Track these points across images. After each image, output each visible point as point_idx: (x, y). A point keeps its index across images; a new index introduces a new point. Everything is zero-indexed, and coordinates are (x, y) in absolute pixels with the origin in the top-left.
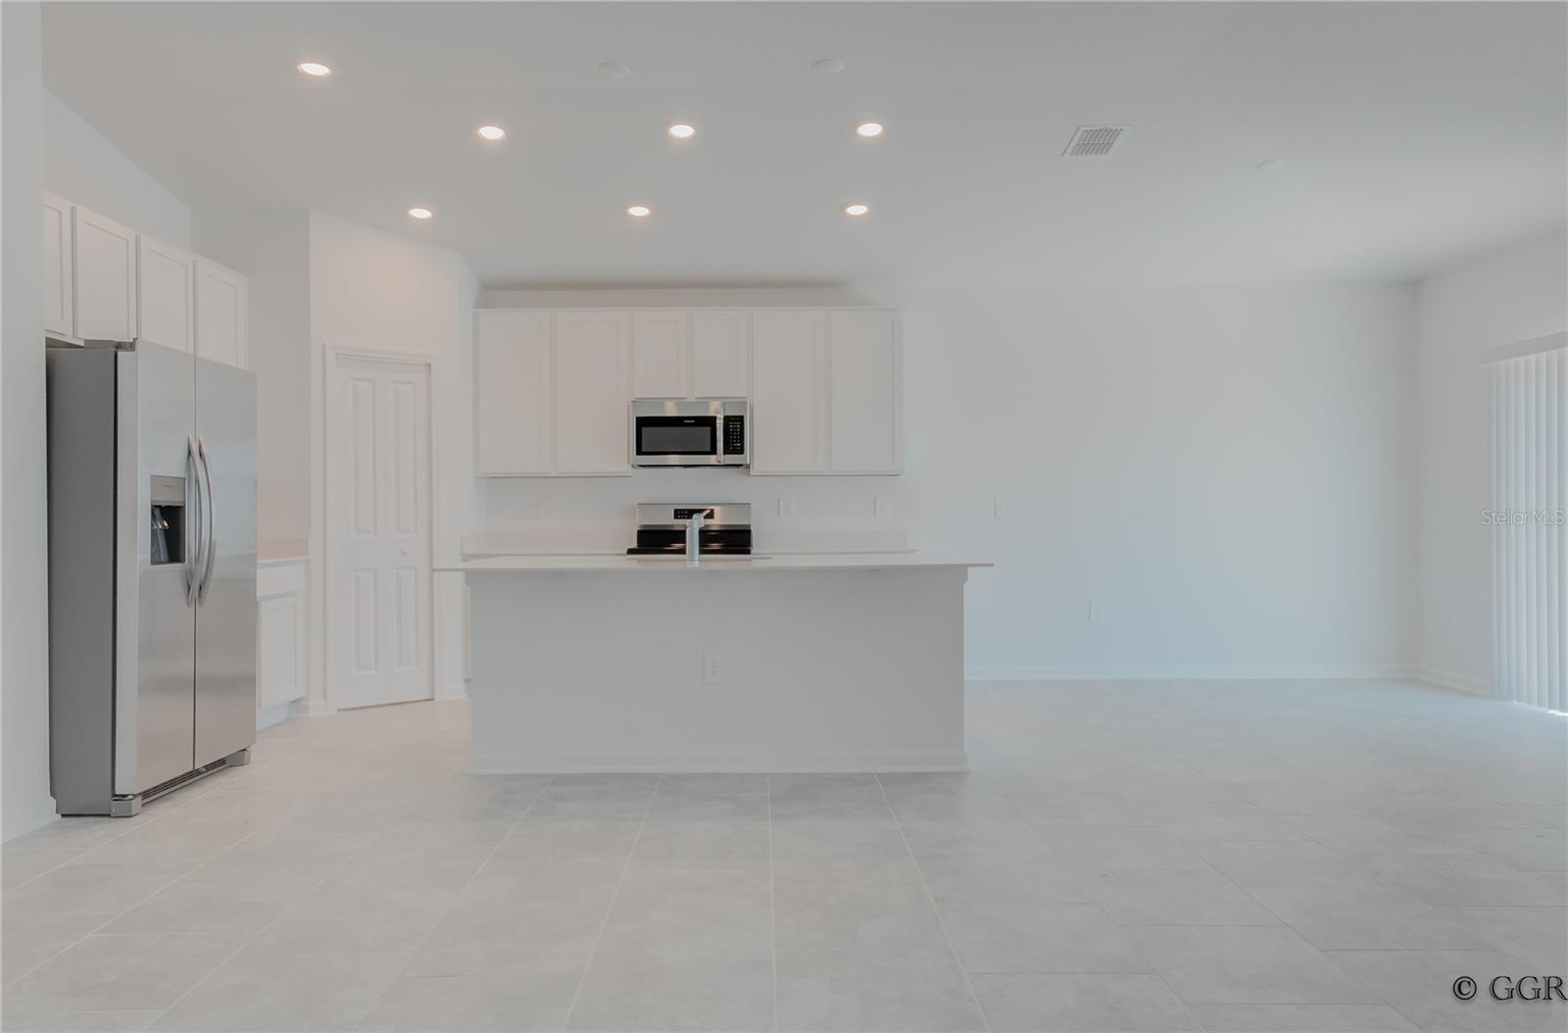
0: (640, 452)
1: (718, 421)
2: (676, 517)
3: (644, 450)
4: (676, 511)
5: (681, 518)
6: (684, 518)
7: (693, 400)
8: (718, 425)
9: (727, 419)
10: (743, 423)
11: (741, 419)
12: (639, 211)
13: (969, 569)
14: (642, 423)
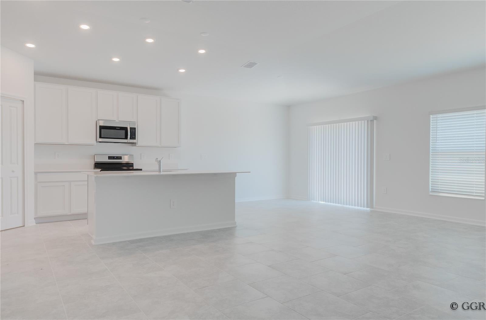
0: (100, 137)
1: (128, 129)
2: (109, 159)
3: (102, 137)
4: (109, 157)
5: (110, 159)
6: (112, 159)
7: (118, 121)
8: (128, 130)
9: (131, 128)
10: (135, 130)
11: (135, 128)
12: (116, 60)
13: (237, 174)
14: (102, 128)
